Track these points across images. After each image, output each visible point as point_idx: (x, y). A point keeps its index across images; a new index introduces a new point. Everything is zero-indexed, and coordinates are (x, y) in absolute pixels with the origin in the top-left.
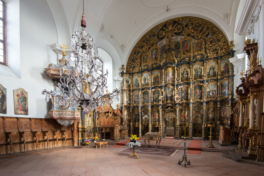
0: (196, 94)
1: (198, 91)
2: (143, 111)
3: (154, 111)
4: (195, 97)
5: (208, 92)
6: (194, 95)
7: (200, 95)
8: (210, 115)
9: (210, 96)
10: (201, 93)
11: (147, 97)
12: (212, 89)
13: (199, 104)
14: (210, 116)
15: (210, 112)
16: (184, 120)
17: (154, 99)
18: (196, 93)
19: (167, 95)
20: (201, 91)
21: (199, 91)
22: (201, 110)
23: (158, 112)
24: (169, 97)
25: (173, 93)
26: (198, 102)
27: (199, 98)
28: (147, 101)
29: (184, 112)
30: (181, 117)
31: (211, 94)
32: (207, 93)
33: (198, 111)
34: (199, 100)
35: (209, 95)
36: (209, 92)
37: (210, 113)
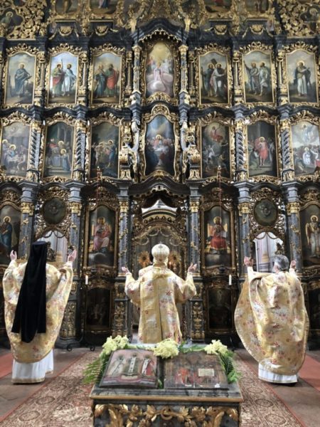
0: (256, 154)
1: (263, 144)
2: (41, 211)
3: (91, 212)
4: (252, 167)
5: (295, 150)
6: (250, 159)
7: (271, 159)
8: (313, 239)
9: (304, 165)
10: (274, 151)
11: (65, 147)
12: (308, 144)
13: (271, 194)
14: (313, 245)
15: (313, 225)
16: (217, 257)
17: (93, 160)
18: (258, 152)
19: (151, 146)
20: (271, 145)
21: (268, 145)
22: (277, 217)
23: (112, 215)
24: (158, 155)
25: (173, 143)
26: (266, 184)
27: (268, 169)
28: (64, 165)
29: (218, 223)
30: (206, 245)
31: (307, 160)
32: (295, 156)
33: (269, 220)
34: (267, 178)
35: (302, 161)
36: (301, 151)
37: (310, 231)
